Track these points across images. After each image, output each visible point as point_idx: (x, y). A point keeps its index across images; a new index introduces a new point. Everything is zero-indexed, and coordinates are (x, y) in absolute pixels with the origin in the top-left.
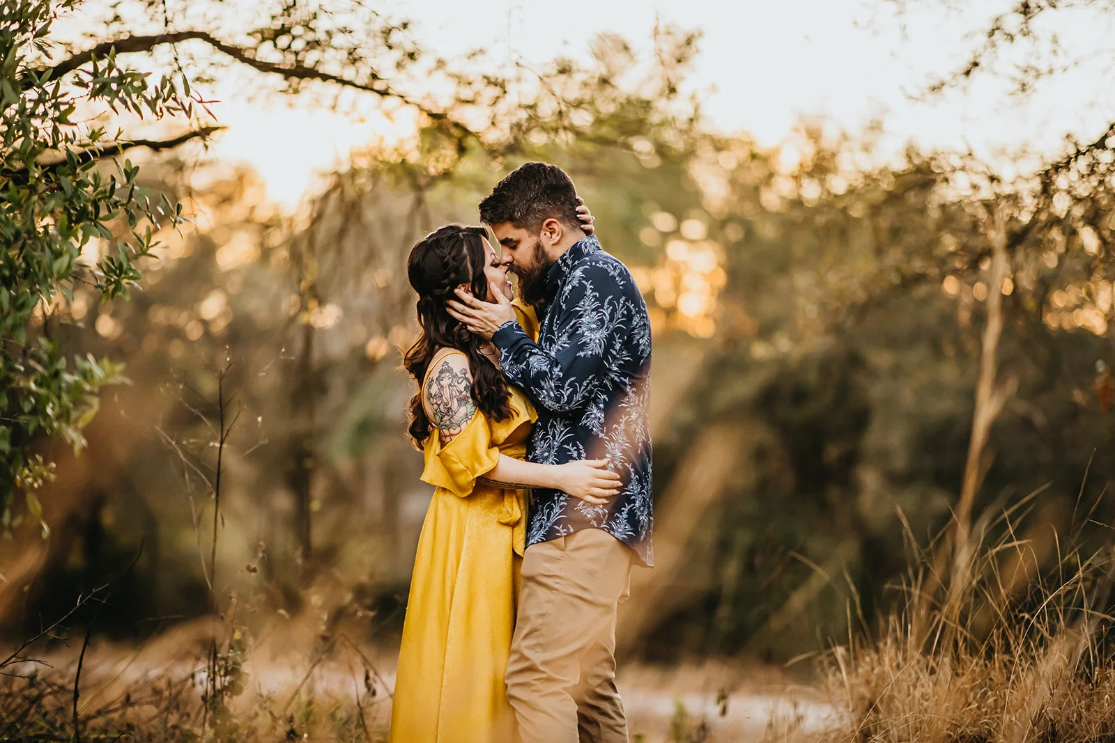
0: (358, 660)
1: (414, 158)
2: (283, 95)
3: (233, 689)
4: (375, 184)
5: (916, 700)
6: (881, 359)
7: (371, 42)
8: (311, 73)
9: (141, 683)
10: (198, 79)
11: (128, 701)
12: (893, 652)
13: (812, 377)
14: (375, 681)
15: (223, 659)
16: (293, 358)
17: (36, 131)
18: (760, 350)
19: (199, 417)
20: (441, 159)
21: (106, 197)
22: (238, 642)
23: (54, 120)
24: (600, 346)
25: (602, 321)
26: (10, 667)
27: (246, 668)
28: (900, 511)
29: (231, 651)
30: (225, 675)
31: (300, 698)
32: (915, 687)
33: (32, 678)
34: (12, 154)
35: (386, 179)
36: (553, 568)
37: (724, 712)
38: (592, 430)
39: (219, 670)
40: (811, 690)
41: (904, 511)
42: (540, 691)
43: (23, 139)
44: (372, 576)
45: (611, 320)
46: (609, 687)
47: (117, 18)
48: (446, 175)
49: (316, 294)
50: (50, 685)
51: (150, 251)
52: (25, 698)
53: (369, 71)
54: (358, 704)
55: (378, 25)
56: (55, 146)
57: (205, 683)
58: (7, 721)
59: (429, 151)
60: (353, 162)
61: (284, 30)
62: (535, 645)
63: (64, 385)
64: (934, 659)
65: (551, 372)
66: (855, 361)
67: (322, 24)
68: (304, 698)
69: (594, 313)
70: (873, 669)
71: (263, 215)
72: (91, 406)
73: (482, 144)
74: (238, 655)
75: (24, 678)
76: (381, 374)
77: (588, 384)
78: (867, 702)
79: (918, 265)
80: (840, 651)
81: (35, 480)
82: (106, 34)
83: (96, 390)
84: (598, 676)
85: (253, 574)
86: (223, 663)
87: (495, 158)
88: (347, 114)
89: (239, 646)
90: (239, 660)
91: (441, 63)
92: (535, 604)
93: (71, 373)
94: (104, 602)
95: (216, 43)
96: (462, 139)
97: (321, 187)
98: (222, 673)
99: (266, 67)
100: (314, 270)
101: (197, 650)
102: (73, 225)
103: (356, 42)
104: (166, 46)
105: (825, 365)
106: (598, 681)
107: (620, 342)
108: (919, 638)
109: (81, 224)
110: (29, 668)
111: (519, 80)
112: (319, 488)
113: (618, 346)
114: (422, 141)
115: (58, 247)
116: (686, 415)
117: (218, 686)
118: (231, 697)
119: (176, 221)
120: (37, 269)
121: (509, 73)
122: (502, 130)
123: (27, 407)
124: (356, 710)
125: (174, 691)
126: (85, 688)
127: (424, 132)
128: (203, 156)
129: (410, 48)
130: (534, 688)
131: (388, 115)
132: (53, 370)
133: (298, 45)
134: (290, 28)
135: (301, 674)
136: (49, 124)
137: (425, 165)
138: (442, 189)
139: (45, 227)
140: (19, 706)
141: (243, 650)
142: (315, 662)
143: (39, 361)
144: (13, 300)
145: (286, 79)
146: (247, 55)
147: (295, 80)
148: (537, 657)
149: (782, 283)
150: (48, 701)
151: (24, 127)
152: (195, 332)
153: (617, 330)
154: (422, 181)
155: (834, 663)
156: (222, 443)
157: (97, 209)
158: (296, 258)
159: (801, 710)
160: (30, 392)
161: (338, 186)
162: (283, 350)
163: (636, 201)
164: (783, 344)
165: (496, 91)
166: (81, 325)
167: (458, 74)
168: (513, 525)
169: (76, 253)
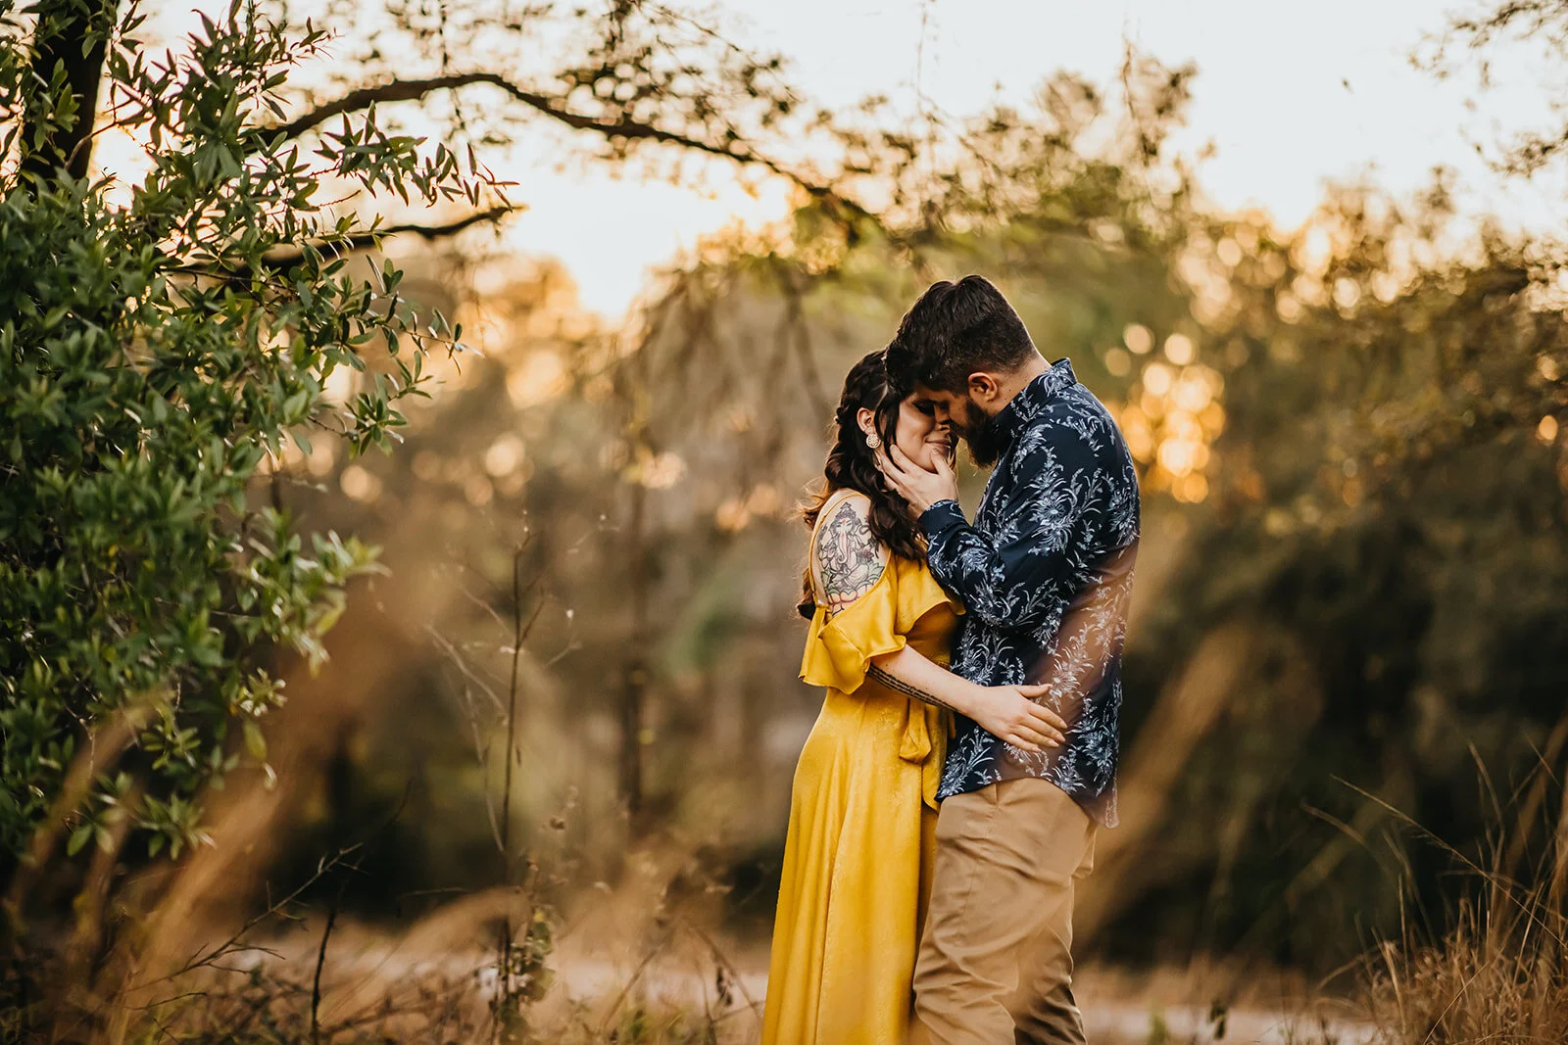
0: (707, 955)
1: (786, 249)
2: (605, 162)
3: (532, 992)
4: (733, 286)
5: (1498, 1018)
6: (1448, 534)
7: (728, 86)
8: (643, 131)
9: (406, 982)
10: (489, 140)
11: (387, 1008)
12: (1464, 949)
13: (1349, 560)
14: (731, 985)
15: (518, 949)
16: (617, 529)
17: (263, 218)
18: (1276, 522)
19: (487, 612)
20: (824, 251)
21: (358, 311)
22: (541, 926)
23: (286, 202)
24: (1063, 541)
25: (1067, 505)
26: (224, 959)
27: (550, 962)
28: (1473, 750)
29: (530, 938)
30: (522, 972)
31: (626, 1004)
32: (1497, 1001)
33: (255, 975)
34: (231, 248)
35: (746, 279)
36: (980, 829)
37: (1220, 1032)
38: (1040, 643)
39: (514, 966)
40: (1346, 1003)
41: (1479, 749)
42: (963, 1001)
43: (244, 228)
44: (725, 834)
45: (1080, 504)
46: (1063, 996)
47: (376, 55)
48: (833, 274)
49: (652, 441)
50: (280, 983)
51: (419, 387)
52: (246, 1001)
53: (724, 129)
54: (708, 1015)
55: (737, 63)
56: (288, 239)
57: (494, 984)
58: (221, 1032)
59: (808, 240)
60: (702, 256)
61: (607, 72)
62: (955, 936)
63: (296, 574)
64: (1524, 961)
65: (988, 574)
66: (1410, 535)
67: (660, 62)
68: (631, 1006)
69: (1056, 494)
70: (1435, 975)
71: (576, 330)
72: (333, 605)
73: (882, 230)
74: (539, 944)
75: (244, 972)
76: (739, 553)
77: (1043, 591)
78: (1426, 1022)
79: (1503, 400)
80: (1389, 948)
81: (256, 705)
82: (360, 77)
83: (341, 582)
84: (1048, 980)
85: (560, 832)
86: (518, 955)
87: (900, 249)
88: (692, 187)
89: (540, 931)
90: (540, 950)
91: (824, 117)
92: (954, 878)
93: (307, 558)
94: (355, 868)
95: (511, 88)
96: (853, 221)
97: (658, 290)
98: (518, 969)
99: (579, 122)
100: (647, 405)
101: (484, 938)
102: (313, 348)
103: (706, 87)
104: (443, 93)
105: (1368, 543)
106: (1049, 987)
107: (1091, 533)
108: (1501, 931)
109: (324, 348)
110: (250, 959)
111: (933, 139)
112: (652, 714)
113: (1089, 538)
114: (799, 227)
115: (292, 378)
116: (1170, 613)
117: (512, 988)
118: (528, 1004)
119: (453, 348)
120: (262, 410)
121: (919, 130)
122: (909, 210)
123: (246, 604)
124: (704, 1025)
125: (451, 993)
126: (329, 989)
127: (801, 213)
128: (493, 247)
129: (781, 94)
130: (953, 996)
131: (750, 190)
132: (282, 553)
133: (626, 91)
134: (613, 69)
135: (628, 974)
136: (281, 206)
137: (801, 258)
138: (825, 292)
139: (274, 351)
140: (239, 1012)
141: (547, 938)
142: (649, 956)
143: (263, 540)
144: (229, 453)
145: (609, 139)
146: (553, 105)
147: (620, 139)
148: (956, 953)
149: (1309, 427)
150: (278, 1007)
151: (246, 211)
152: (482, 495)
153: (1087, 516)
154: (798, 282)
155: (1381, 965)
156: (517, 648)
157: (346, 327)
158: (620, 388)
159: (1332, 1031)
160: (251, 583)
161: (680, 290)
162: (603, 517)
163: (1102, 311)
164: (1310, 513)
165: (900, 155)
166: (321, 487)
167: (848, 132)
168: (922, 762)
169: (315, 388)
